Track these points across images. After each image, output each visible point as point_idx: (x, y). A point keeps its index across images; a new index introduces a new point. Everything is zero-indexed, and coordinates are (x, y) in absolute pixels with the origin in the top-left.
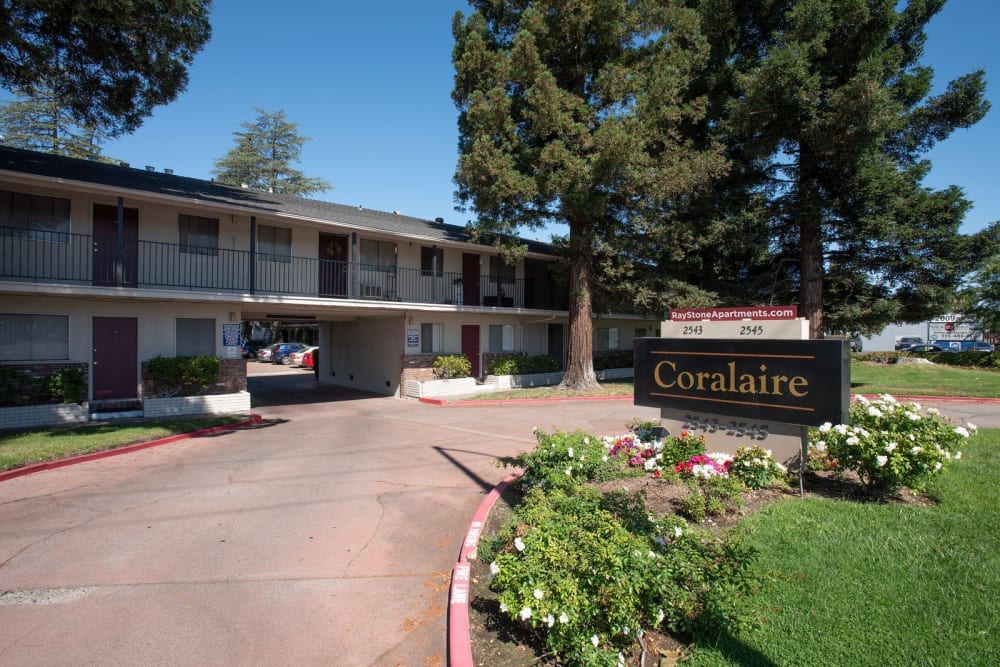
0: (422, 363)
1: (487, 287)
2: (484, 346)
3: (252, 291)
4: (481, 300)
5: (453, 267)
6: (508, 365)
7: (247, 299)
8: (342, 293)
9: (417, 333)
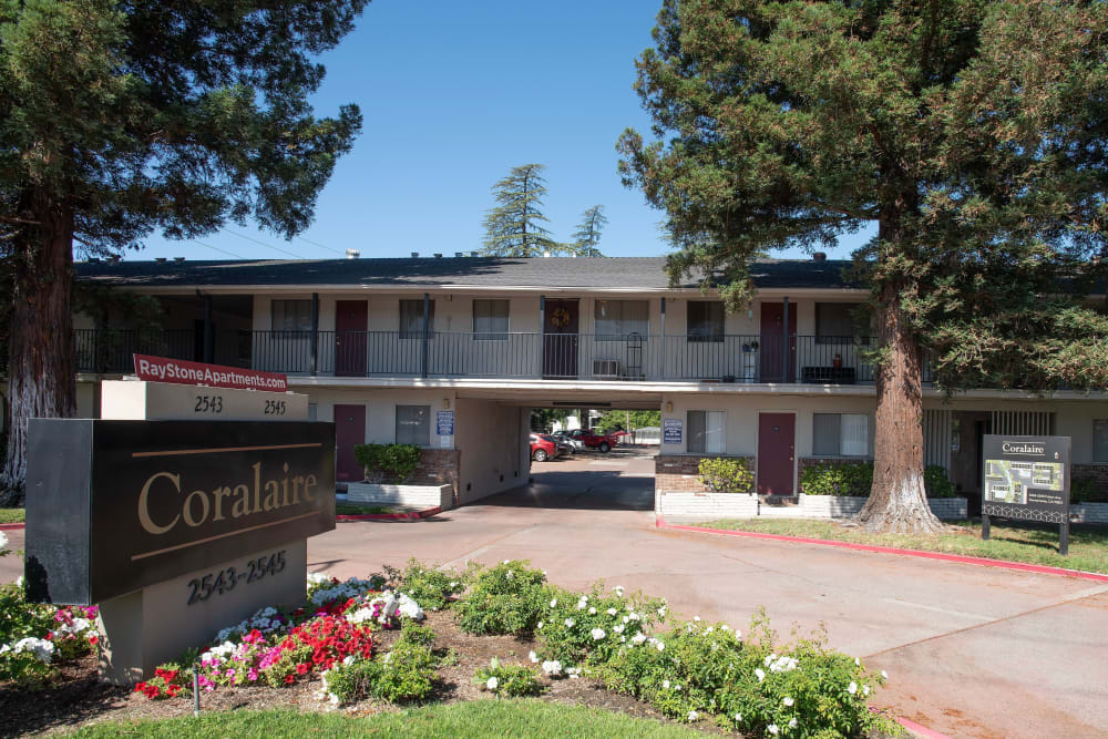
0: (684, 467)
1: (809, 352)
2: (803, 445)
3: (425, 375)
4: (798, 374)
5: (744, 326)
6: (827, 478)
7: (419, 383)
8: (571, 372)
9: (679, 424)
